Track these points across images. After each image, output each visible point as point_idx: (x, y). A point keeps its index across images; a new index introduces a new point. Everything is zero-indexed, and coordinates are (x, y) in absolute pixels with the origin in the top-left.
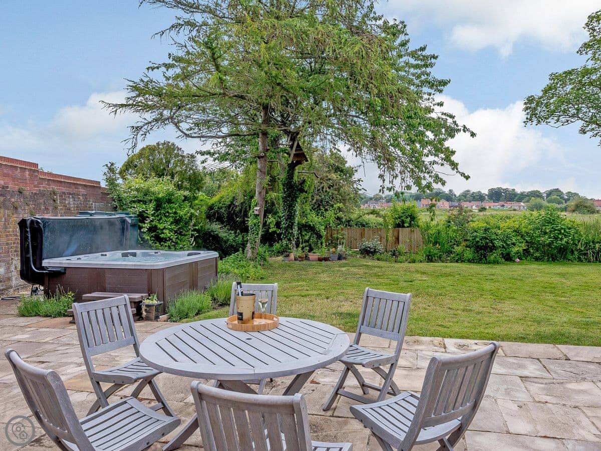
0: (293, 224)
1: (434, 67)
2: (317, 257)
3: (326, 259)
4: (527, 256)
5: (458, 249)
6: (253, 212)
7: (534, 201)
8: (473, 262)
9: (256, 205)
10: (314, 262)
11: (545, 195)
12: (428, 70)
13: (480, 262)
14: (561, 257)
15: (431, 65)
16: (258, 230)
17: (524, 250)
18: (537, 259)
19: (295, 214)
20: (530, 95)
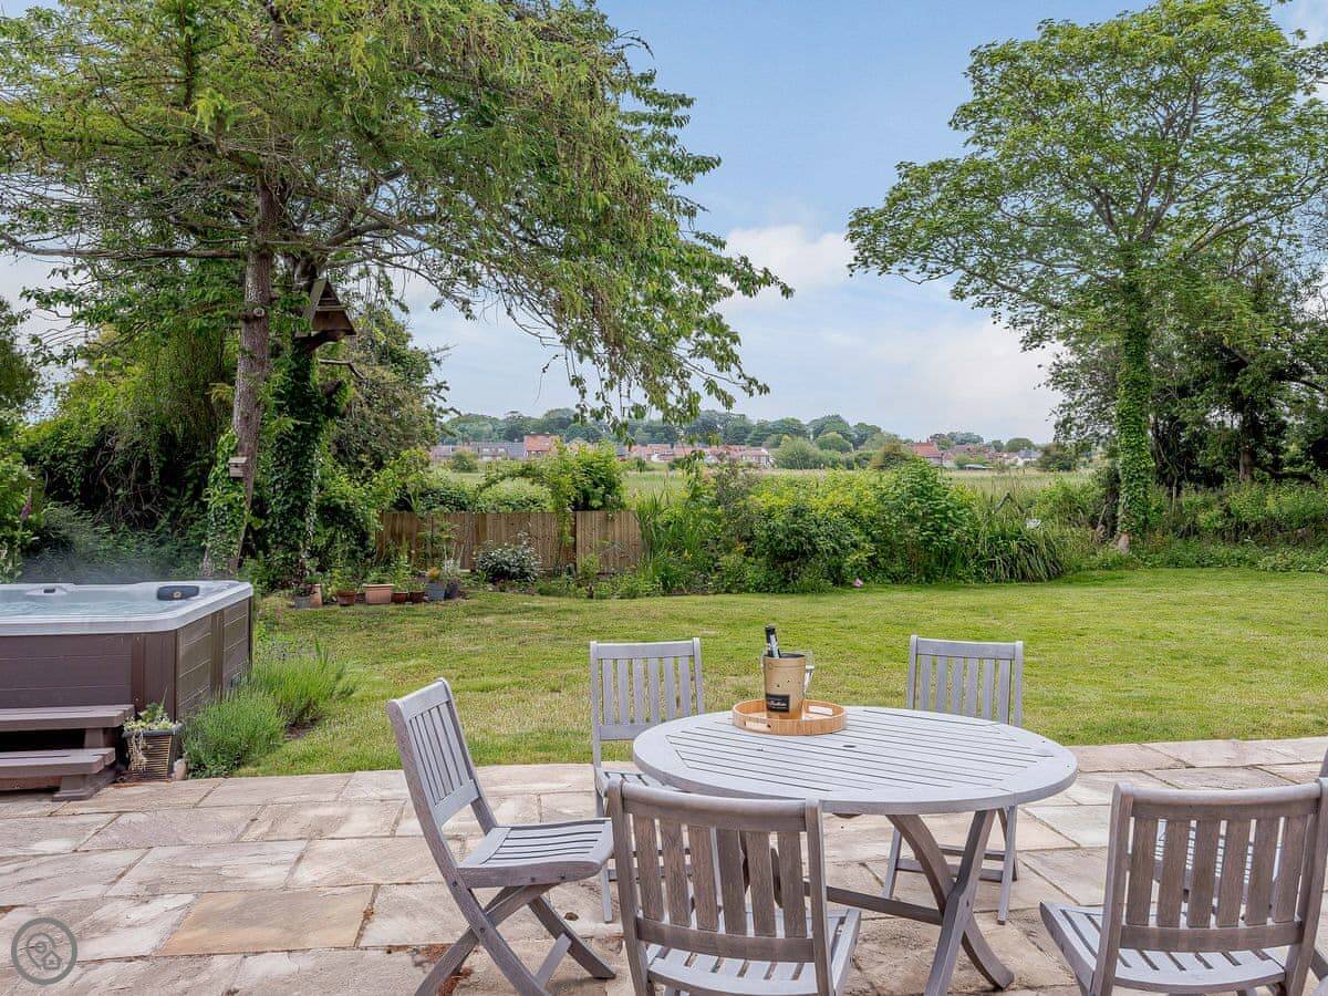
0: (305, 504)
1: (685, 127)
2: (389, 593)
3: (415, 598)
4: (876, 574)
5: (729, 561)
6: (227, 470)
7: (790, 444)
8: (767, 591)
9: (234, 453)
10: (383, 607)
11: (811, 430)
12: (672, 131)
13: (783, 590)
14: (944, 572)
15: (680, 122)
16: (237, 522)
17: (870, 558)
18: (896, 579)
19: (311, 477)
20: (861, 207)
